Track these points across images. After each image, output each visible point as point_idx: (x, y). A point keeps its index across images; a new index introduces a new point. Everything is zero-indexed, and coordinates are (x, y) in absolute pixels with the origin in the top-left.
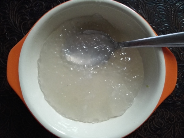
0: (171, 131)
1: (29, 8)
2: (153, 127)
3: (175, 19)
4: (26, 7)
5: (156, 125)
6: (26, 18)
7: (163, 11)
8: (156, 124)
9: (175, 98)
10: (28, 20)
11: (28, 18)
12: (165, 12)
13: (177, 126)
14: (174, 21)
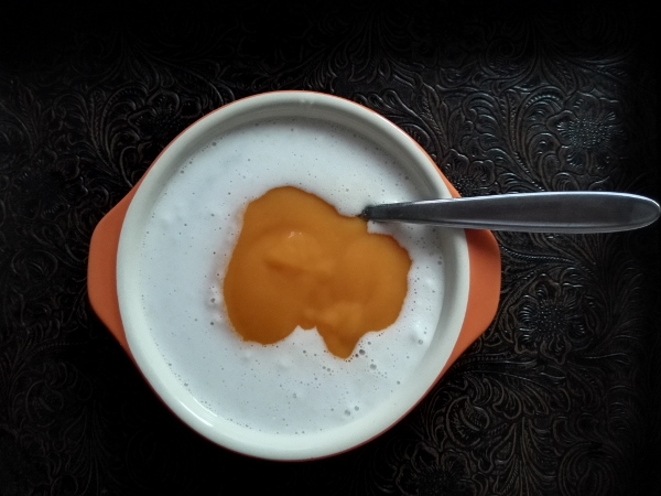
0: (511, 440)
1: (138, 110)
2: (460, 429)
3: (520, 134)
4: (131, 109)
5: (468, 424)
6: (132, 138)
7: (487, 111)
8: (469, 420)
9: (520, 349)
10: (138, 143)
11: (137, 137)
12: (492, 115)
13: (526, 426)
14: (515, 138)
